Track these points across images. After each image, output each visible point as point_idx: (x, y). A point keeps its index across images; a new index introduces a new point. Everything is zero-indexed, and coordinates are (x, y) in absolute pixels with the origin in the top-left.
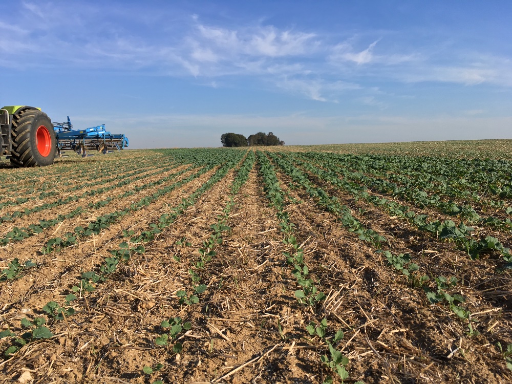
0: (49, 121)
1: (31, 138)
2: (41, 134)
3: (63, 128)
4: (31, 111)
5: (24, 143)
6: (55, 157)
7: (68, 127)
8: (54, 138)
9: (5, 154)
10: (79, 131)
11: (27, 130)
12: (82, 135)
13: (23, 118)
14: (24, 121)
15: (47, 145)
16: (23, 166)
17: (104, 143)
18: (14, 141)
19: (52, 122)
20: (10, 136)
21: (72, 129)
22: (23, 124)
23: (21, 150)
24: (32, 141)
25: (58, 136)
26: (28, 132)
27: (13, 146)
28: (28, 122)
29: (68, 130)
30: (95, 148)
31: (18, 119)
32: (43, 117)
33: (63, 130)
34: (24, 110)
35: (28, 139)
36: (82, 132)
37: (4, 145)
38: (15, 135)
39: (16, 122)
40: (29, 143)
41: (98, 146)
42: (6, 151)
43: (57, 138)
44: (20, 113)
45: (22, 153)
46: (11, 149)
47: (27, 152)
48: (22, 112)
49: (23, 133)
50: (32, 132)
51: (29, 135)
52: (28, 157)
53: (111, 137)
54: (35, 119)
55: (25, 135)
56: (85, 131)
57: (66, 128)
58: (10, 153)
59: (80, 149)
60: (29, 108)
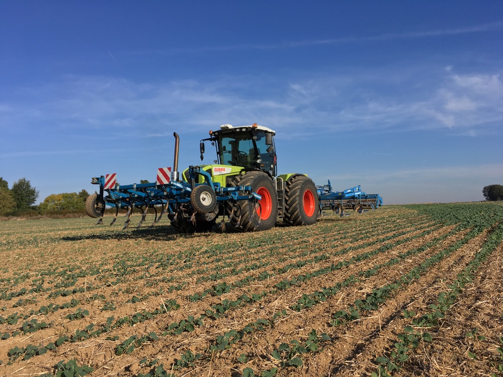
0: (314, 185)
1: (299, 201)
2: (307, 198)
3: (324, 190)
4: (300, 178)
5: (294, 205)
6: (317, 216)
7: (328, 189)
8: (318, 200)
9: (280, 214)
10: (338, 193)
11: (297, 194)
12: (340, 197)
13: (294, 184)
14: (294, 187)
15: (311, 207)
16: (292, 225)
17: (359, 203)
18: (286, 204)
19: (316, 185)
20: (284, 200)
21: (332, 191)
22: (294, 189)
23: (292, 211)
24: (300, 204)
25: (320, 198)
26: (298, 196)
27: (286, 208)
28: (297, 187)
29: (329, 192)
30: (351, 207)
31: (290, 185)
32: (309, 182)
33: (324, 192)
34: (294, 177)
35: (297, 202)
36: (341, 194)
37: (279, 207)
38: (288, 199)
39: (289, 188)
40: (298, 205)
41: (354, 206)
42: (281, 212)
43: (320, 200)
44: (291, 180)
45: (292, 214)
46: (284, 211)
47: (296, 213)
48: (293, 178)
49: (294, 197)
50: (300, 196)
51: (298, 198)
52: (297, 217)
53: (366, 197)
54: (303, 184)
55: (295, 198)
56: (343, 193)
57: (327, 191)
58: (283, 214)
59: (339, 209)
60: (298, 175)
